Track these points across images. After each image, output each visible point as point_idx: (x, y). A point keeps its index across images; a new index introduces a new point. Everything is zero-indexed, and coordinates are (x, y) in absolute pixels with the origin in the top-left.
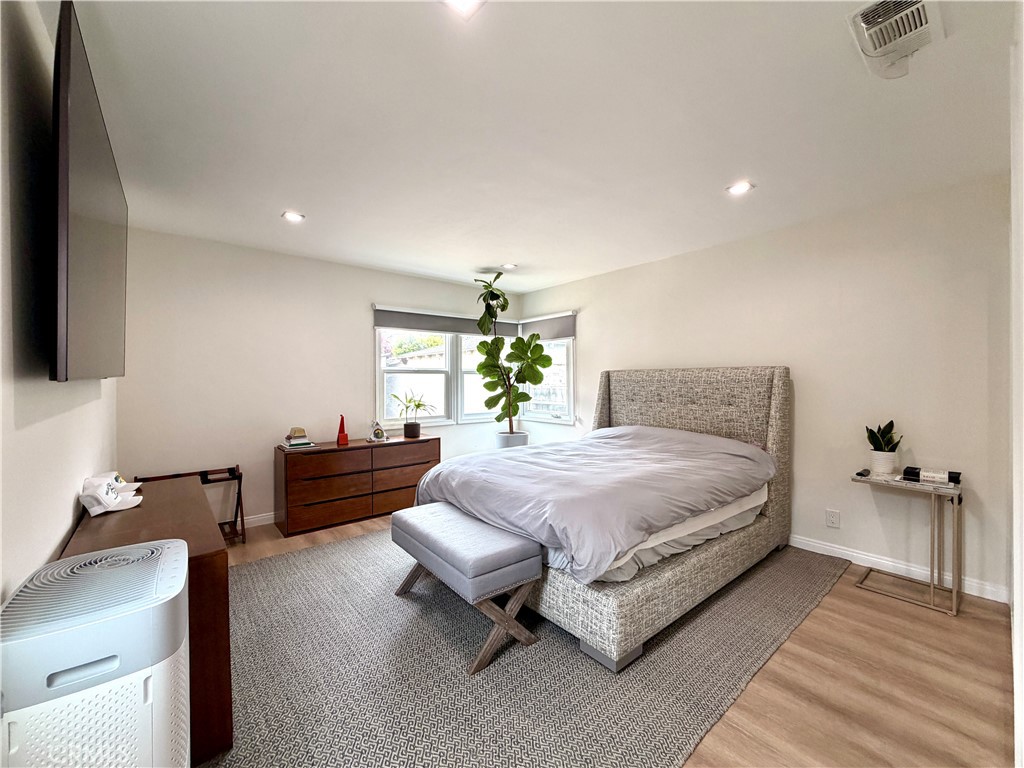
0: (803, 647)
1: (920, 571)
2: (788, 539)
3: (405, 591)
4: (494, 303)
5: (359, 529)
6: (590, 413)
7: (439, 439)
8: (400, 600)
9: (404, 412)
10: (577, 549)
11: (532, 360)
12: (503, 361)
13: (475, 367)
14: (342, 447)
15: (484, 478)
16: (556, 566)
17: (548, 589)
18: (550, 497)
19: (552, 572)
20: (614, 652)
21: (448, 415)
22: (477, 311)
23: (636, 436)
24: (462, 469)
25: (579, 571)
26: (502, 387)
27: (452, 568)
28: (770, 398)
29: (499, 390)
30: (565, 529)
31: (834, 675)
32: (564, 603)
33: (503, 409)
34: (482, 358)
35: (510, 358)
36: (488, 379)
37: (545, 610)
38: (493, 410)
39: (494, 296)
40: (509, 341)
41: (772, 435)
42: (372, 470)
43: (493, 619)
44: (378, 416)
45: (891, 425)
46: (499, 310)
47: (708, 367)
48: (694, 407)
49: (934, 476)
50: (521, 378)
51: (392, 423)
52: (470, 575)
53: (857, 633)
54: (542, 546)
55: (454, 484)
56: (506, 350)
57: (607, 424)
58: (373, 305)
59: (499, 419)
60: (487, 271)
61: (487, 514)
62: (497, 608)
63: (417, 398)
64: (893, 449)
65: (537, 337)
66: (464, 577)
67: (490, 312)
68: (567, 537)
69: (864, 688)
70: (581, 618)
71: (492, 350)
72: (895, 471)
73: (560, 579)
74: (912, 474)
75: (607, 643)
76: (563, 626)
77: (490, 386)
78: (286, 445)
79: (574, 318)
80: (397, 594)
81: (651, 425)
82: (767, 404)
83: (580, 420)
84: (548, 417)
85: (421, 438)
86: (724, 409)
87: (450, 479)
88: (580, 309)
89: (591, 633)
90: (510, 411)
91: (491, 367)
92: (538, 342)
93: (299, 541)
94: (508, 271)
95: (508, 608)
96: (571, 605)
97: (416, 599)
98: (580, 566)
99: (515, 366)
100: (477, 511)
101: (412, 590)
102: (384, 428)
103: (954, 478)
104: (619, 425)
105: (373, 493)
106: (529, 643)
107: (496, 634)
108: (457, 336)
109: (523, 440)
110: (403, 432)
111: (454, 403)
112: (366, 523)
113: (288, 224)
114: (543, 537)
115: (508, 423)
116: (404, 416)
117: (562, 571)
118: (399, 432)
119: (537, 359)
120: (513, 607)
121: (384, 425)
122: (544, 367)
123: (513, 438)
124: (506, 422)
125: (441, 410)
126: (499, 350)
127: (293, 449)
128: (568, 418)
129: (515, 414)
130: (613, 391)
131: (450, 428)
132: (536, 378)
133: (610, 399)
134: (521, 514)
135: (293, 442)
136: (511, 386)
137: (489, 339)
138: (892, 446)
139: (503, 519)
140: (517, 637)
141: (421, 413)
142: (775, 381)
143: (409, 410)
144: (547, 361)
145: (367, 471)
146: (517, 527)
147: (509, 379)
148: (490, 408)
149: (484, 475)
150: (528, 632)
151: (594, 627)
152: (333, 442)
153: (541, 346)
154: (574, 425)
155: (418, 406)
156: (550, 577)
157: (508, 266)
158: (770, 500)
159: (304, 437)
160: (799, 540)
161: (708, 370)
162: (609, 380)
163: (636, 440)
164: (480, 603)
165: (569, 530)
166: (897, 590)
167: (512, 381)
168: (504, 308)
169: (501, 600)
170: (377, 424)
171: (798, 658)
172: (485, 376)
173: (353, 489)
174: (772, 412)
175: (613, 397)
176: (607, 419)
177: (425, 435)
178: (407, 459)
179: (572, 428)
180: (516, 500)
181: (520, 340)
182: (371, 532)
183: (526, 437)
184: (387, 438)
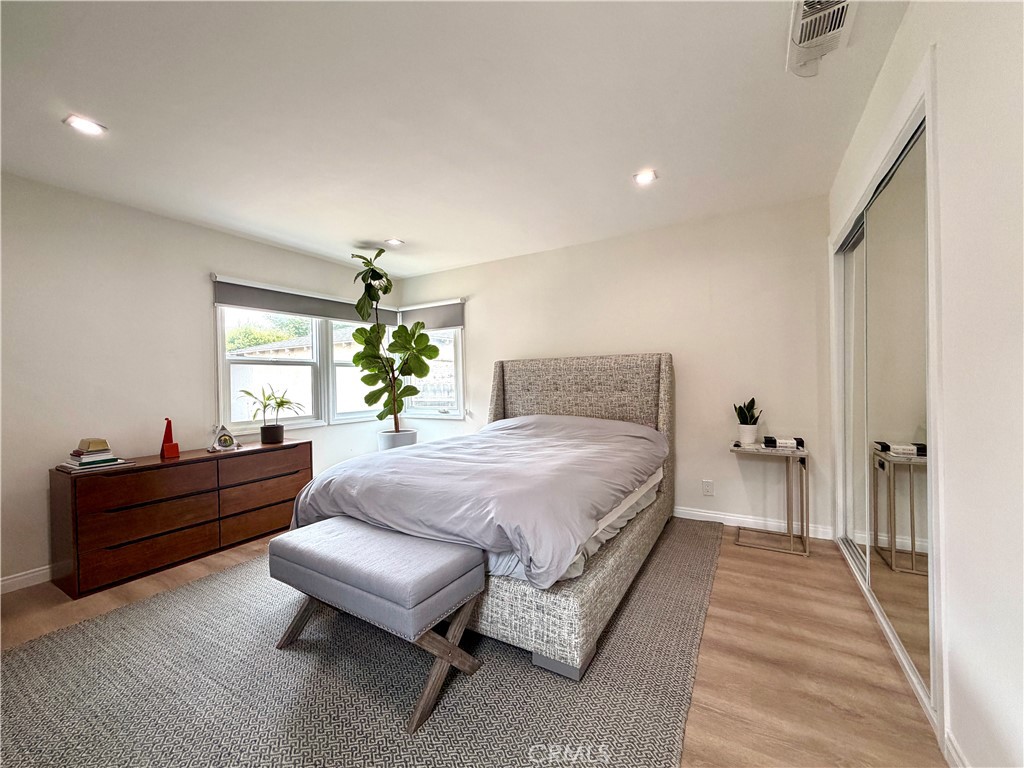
0: (723, 608)
1: (776, 524)
2: (672, 511)
3: (291, 640)
4: (376, 283)
5: (202, 568)
6: (484, 406)
7: (310, 443)
8: (286, 655)
9: (260, 413)
10: (535, 550)
11: (417, 353)
12: (384, 351)
13: (350, 359)
14: (167, 462)
15: (396, 480)
16: (499, 573)
17: (490, 601)
18: (491, 494)
19: (494, 581)
20: (576, 659)
21: (317, 415)
22: (354, 293)
23: (537, 425)
24: (363, 473)
25: (539, 574)
26: (384, 380)
27: (379, 599)
28: (658, 382)
29: (380, 385)
30: (517, 528)
31: (757, 629)
32: (511, 614)
33: (385, 405)
34: (360, 348)
35: (392, 348)
36: (367, 372)
37: (485, 627)
38: (375, 406)
39: (376, 275)
40: (390, 330)
41: (662, 416)
42: (219, 489)
43: (435, 653)
44: (221, 419)
45: (753, 402)
46: (380, 293)
47: (602, 355)
48: (590, 394)
49: (786, 443)
50: (406, 370)
51: (243, 427)
52: (410, 604)
53: (755, 585)
54: (484, 551)
55: (354, 492)
56: (387, 340)
57: (502, 416)
58: (211, 275)
59: (381, 417)
60: (366, 245)
61: (407, 524)
62: (440, 638)
63: (279, 395)
64: (754, 423)
65: (422, 326)
66: (402, 609)
67: (371, 293)
68: (520, 536)
69: (783, 636)
70: (534, 628)
71: (372, 339)
72: (757, 441)
73: (505, 587)
74: (770, 442)
75: (568, 649)
76: (510, 641)
77: (368, 380)
78: (73, 465)
79: (462, 305)
80: (280, 647)
81: (547, 413)
82: (655, 388)
83: (471, 414)
84: (434, 412)
85: (285, 444)
86: (617, 394)
87: (347, 487)
88: (468, 297)
89: (547, 642)
90: (394, 407)
91: (369, 357)
92: (422, 331)
93: (101, 601)
94: (393, 249)
95: (450, 634)
96: (521, 614)
97: (310, 647)
98: (539, 568)
99: (398, 358)
100: (392, 522)
101: (301, 637)
102: (233, 434)
103: (800, 443)
104: (515, 416)
105: (220, 519)
106: (474, 670)
107: (438, 671)
108: (327, 322)
109: (411, 438)
110: (260, 438)
111: (324, 401)
112: (212, 558)
113: (74, 133)
114: (488, 541)
115: (393, 421)
116: (260, 417)
117: (507, 578)
118: (253, 438)
119: (423, 349)
120: (455, 632)
121: (232, 431)
122: (431, 358)
123: (399, 437)
124: (390, 420)
125: (308, 411)
126: (379, 340)
127: (87, 470)
128: (457, 412)
129: (400, 410)
130: (507, 381)
131: (319, 430)
132: (422, 371)
133: (504, 390)
134: (456, 518)
135: (86, 459)
136: (395, 379)
137: (368, 326)
138: (753, 420)
139: (431, 527)
140: (461, 667)
141: (284, 413)
142: (663, 367)
143: (269, 410)
144: (433, 352)
145: (213, 490)
146: (451, 534)
147: (393, 371)
148: (370, 405)
149: (396, 478)
150: (471, 659)
151: (551, 635)
152: (154, 457)
153: (426, 336)
154: (464, 419)
155: (281, 404)
156: (492, 587)
157: (394, 242)
158: (664, 477)
159: (106, 450)
160: (683, 511)
161: (602, 358)
162: (503, 371)
163: (539, 429)
164: (422, 638)
165: (523, 528)
166: (764, 542)
167: (397, 373)
168: (386, 290)
169: (442, 628)
170: (223, 428)
171: (725, 621)
172: (364, 368)
173: (189, 517)
174: (662, 395)
175: (508, 388)
176: (502, 411)
177: (288, 440)
178: (270, 470)
179: (462, 423)
180: (446, 501)
181: (403, 328)
182: (222, 569)
183: (414, 435)
184: (239, 446)
